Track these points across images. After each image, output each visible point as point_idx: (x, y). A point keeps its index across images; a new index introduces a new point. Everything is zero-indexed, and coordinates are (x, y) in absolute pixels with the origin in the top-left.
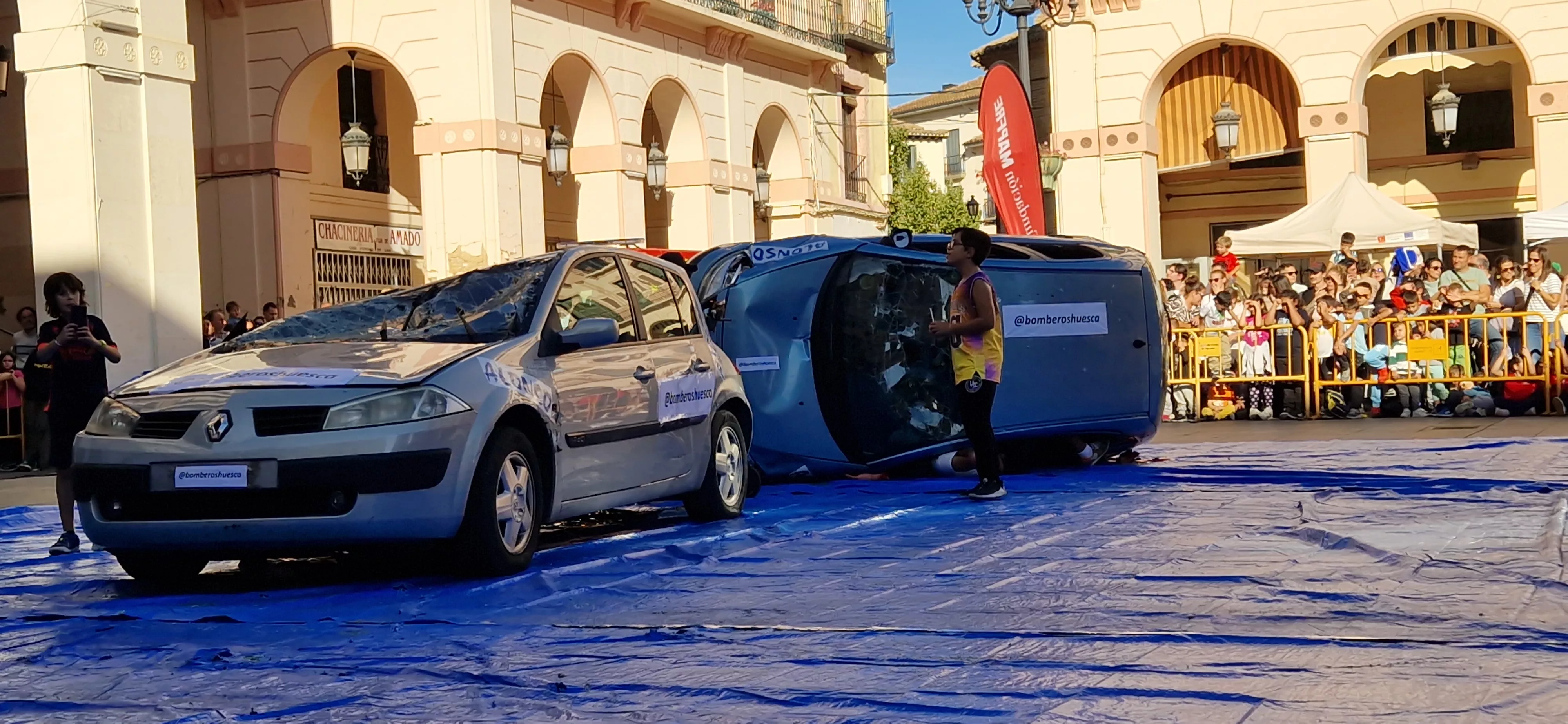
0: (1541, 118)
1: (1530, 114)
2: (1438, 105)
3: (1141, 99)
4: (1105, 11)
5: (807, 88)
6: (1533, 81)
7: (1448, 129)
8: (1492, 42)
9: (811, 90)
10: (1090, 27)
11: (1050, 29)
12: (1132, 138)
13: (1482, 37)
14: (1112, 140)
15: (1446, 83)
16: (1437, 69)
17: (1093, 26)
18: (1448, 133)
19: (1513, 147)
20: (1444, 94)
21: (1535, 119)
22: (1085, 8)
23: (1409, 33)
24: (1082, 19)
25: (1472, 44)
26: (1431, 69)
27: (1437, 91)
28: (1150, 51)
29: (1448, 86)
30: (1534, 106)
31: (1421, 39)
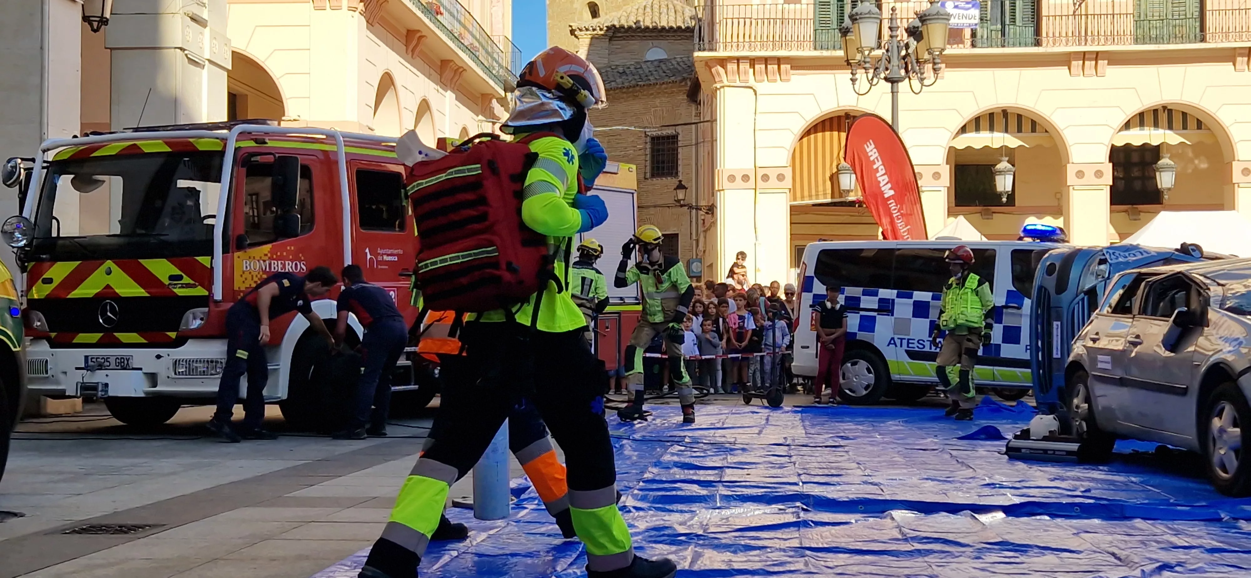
0: (1076, 188)
1: (1068, 184)
2: (1001, 172)
3: (788, 148)
4: (764, 80)
5: (478, 116)
6: (1071, 161)
7: (1007, 190)
8: (1033, 130)
9: (481, 117)
10: (752, 90)
11: (719, 89)
12: (781, 177)
13: (1026, 126)
14: (765, 178)
15: (1006, 156)
16: (996, 146)
17: (755, 91)
18: (1007, 192)
19: (1014, 206)
20: (1004, 165)
21: (1071, 188)
22: (748, 77)
23: (976, 118)
24: (747, 85)
25: (1020, 130)
26: (991, 146)
27: (1000, 161)
28: (797, 114)
29: (1007, 159)
30: (1071, 178)
31: (984, 123)
